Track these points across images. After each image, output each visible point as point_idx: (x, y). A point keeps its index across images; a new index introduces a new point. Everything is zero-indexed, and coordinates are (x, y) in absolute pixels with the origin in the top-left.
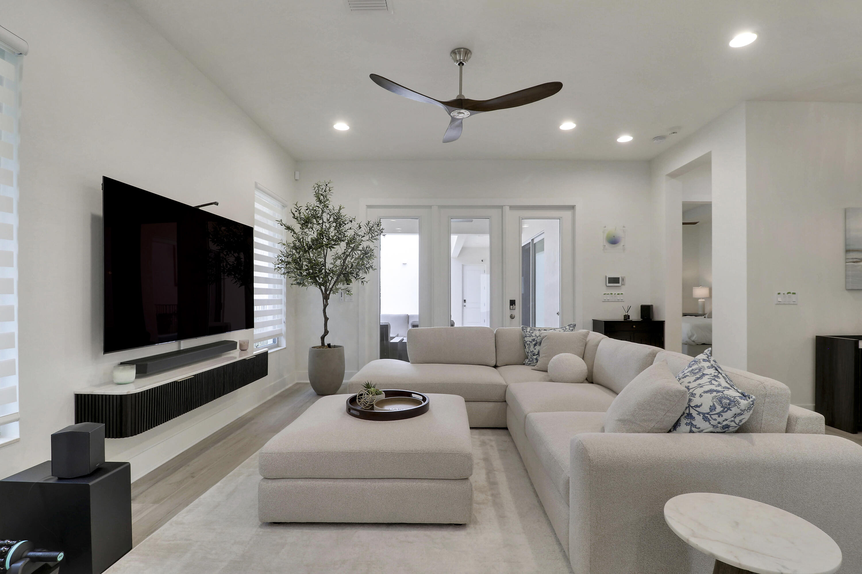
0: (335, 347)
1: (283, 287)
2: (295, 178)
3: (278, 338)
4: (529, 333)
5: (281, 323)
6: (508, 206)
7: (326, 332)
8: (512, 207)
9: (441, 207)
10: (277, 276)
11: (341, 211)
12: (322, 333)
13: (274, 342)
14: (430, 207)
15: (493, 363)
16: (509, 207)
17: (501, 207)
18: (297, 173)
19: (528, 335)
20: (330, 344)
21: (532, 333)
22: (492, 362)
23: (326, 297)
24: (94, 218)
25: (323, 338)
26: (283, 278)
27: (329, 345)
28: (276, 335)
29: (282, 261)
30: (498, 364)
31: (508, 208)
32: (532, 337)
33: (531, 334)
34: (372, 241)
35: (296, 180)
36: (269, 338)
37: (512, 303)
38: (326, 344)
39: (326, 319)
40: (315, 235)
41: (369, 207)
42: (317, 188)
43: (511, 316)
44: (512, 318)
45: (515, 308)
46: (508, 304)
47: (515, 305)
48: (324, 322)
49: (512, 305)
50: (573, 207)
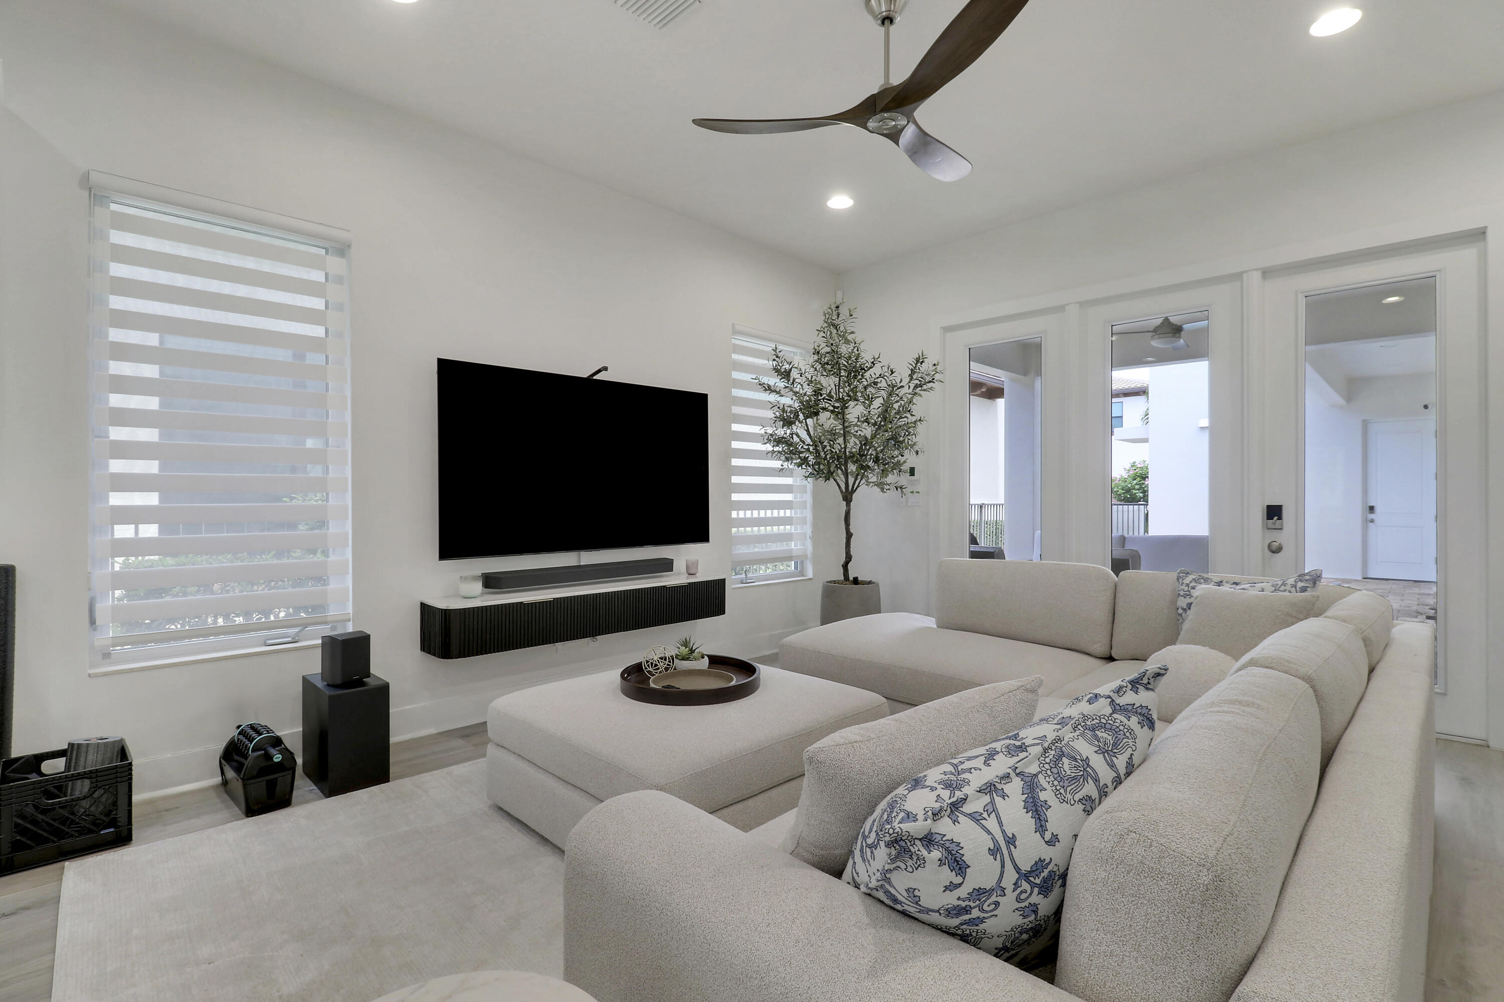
0: (864, 583)
1: (805, 481)
3: (801, 562)
4: (1186, 589)
5: (805, 539)
6: (1257, 270)
7: (849, 558)
8: (1266, 273)
9: (1084, 304)
12: (844, 557)
13: (796, 567)
14: (1061, 309)
15: (1100, 648)
16: (1260, 273)
17: (1238, 277)
18: (839, 294)
19: (1182, 593)
20: (857, 577)
21: (1193, 588)
22: (1095, 646)
23: (846, 498)
25: (845, 567)
27: (856, 580)
28: (793, 557)
30: (1114, 655)
31: (1257, 275)
32: (1190, 598)
33: (1189, 591)
34: (919, 393)
36: (775, 560)
37: (1273, 512)
38: (851, 578)
39: (849, 535)
41: (947, 329)
43: (1269, 546)
44: (1273, 552)
45: (1282, 525)
46: (1258, 515)
47: (1280, 518)
48: (845, 541)
49: (1272, 519)
50: (1480, 235)
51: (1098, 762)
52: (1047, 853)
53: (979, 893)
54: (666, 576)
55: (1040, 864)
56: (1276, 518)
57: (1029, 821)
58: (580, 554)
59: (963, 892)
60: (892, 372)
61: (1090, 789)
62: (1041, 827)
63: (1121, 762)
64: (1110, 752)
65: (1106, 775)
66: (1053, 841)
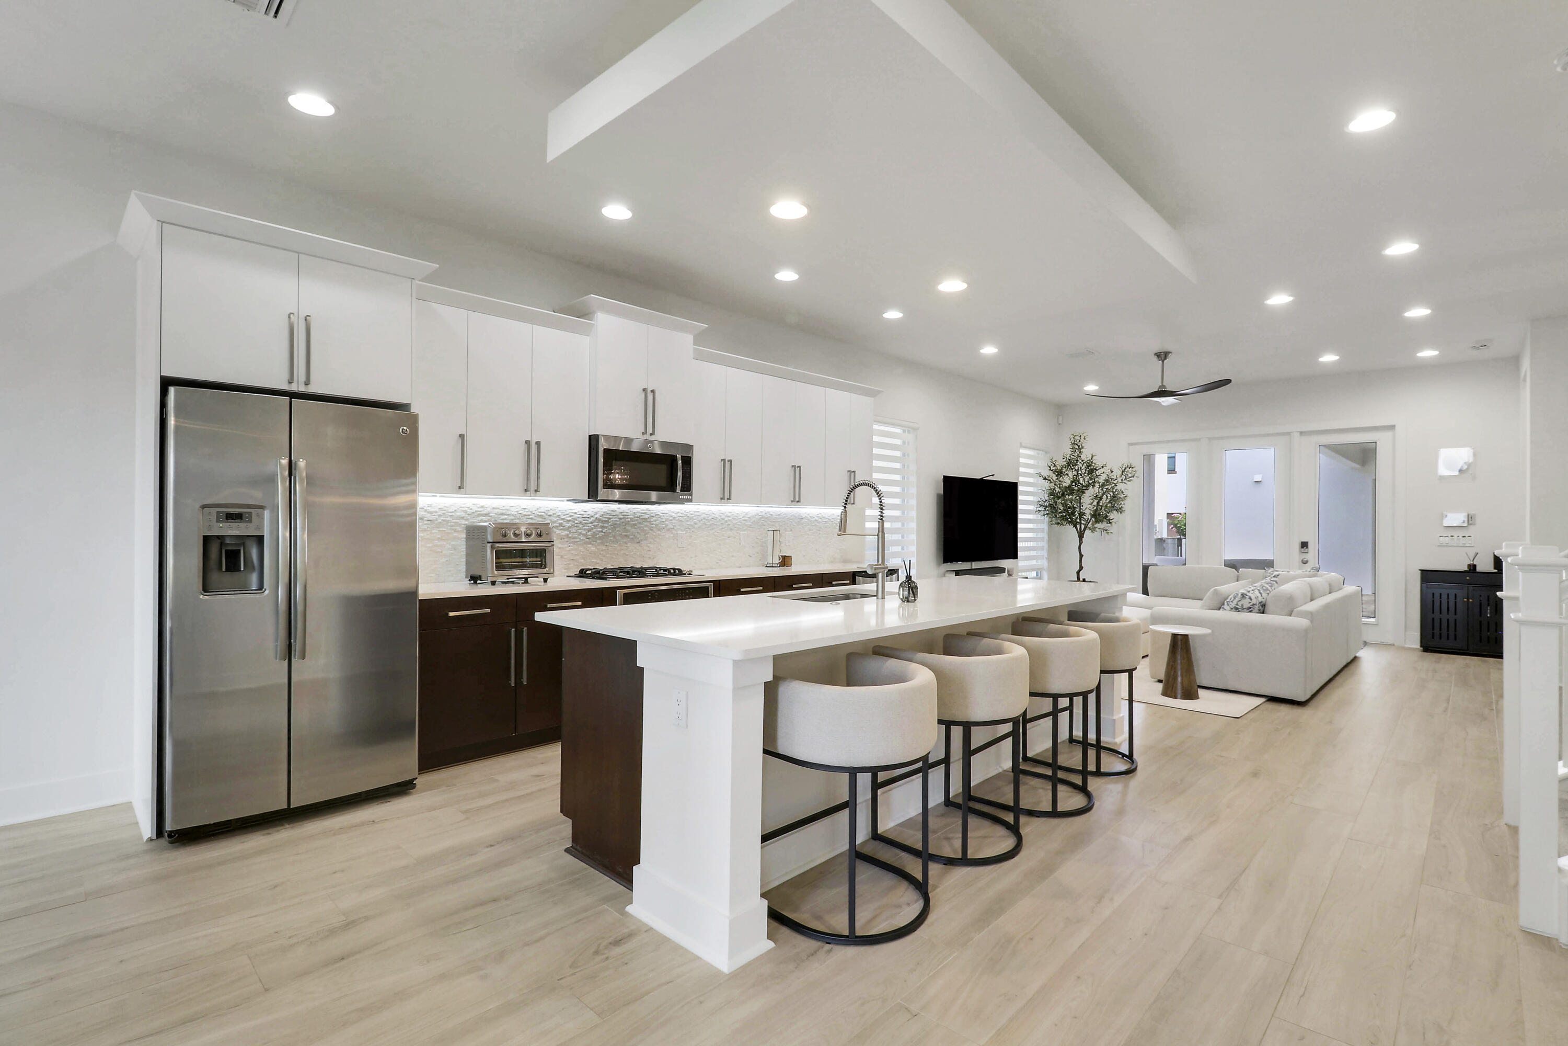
0: (1089, 581)
1: (1045, 526)
2: (1058, 422)
3: (1040, 572)
5: (1044, 559)
6: (1297, 432)
7: (1081, 568)
8: (1301, 433)
9: (1210, 439)
10: (1039, 517)
11: (1094, 458)
12: (1078, 568)
13: (1037, 575)
14: (1199, 440)
16: (1299, 433)
17: (1289, 434)
18: (1060, 418)
23: (1081, 536)
24: (938, 495)
25: (1078, 573)
26: (1046, 518)
27: (1084, 580)
28: (1038, 569)
29: (1041, 506)
31: (1297, 434)
34: (1125, 483)
35: (1060, 424)
36: (1033, 570)
37: (1304, 545)
38: (1081, 578)
39: (1081, 556)
40: (1069, 482)
41: (1131, 444)
42: (1072, 439)
43: (1302, 561)
44: (1305, 563)
45: (1308, 550)
46: (1297, 546)
47: (1307, 548)
48: (1079, 559)
49: (1303, 548)
50: (1392, 427)
51: (1269, 588)
52: (1263, 600)
53: (1254, 604)
54: (1000, 576)
55: (1262, 602)
56: (1305, 548)
57: (1260, 595)
58: (972, 563)
59: (1251, 604)
60: (1112, 472)
61: (1268, 592)
62: (1262, 596)
63: (1273, 588)
64: (1271, 587)
65: (1271, 590)
66: (1263, 598)
